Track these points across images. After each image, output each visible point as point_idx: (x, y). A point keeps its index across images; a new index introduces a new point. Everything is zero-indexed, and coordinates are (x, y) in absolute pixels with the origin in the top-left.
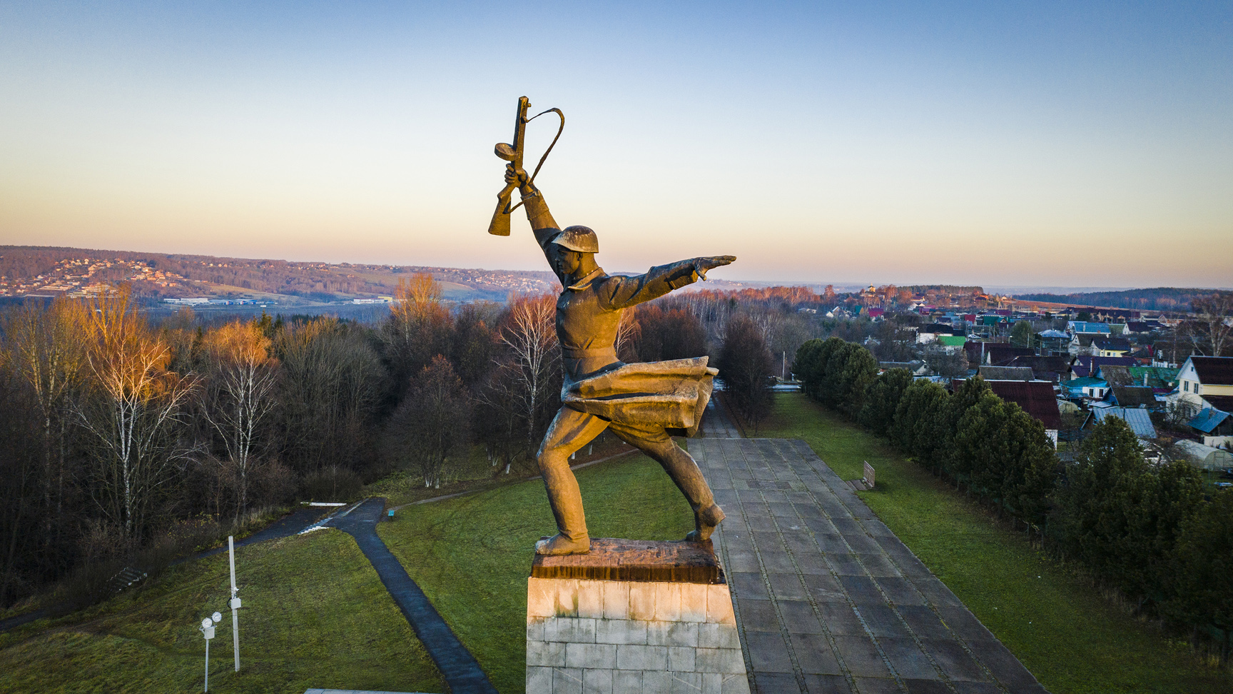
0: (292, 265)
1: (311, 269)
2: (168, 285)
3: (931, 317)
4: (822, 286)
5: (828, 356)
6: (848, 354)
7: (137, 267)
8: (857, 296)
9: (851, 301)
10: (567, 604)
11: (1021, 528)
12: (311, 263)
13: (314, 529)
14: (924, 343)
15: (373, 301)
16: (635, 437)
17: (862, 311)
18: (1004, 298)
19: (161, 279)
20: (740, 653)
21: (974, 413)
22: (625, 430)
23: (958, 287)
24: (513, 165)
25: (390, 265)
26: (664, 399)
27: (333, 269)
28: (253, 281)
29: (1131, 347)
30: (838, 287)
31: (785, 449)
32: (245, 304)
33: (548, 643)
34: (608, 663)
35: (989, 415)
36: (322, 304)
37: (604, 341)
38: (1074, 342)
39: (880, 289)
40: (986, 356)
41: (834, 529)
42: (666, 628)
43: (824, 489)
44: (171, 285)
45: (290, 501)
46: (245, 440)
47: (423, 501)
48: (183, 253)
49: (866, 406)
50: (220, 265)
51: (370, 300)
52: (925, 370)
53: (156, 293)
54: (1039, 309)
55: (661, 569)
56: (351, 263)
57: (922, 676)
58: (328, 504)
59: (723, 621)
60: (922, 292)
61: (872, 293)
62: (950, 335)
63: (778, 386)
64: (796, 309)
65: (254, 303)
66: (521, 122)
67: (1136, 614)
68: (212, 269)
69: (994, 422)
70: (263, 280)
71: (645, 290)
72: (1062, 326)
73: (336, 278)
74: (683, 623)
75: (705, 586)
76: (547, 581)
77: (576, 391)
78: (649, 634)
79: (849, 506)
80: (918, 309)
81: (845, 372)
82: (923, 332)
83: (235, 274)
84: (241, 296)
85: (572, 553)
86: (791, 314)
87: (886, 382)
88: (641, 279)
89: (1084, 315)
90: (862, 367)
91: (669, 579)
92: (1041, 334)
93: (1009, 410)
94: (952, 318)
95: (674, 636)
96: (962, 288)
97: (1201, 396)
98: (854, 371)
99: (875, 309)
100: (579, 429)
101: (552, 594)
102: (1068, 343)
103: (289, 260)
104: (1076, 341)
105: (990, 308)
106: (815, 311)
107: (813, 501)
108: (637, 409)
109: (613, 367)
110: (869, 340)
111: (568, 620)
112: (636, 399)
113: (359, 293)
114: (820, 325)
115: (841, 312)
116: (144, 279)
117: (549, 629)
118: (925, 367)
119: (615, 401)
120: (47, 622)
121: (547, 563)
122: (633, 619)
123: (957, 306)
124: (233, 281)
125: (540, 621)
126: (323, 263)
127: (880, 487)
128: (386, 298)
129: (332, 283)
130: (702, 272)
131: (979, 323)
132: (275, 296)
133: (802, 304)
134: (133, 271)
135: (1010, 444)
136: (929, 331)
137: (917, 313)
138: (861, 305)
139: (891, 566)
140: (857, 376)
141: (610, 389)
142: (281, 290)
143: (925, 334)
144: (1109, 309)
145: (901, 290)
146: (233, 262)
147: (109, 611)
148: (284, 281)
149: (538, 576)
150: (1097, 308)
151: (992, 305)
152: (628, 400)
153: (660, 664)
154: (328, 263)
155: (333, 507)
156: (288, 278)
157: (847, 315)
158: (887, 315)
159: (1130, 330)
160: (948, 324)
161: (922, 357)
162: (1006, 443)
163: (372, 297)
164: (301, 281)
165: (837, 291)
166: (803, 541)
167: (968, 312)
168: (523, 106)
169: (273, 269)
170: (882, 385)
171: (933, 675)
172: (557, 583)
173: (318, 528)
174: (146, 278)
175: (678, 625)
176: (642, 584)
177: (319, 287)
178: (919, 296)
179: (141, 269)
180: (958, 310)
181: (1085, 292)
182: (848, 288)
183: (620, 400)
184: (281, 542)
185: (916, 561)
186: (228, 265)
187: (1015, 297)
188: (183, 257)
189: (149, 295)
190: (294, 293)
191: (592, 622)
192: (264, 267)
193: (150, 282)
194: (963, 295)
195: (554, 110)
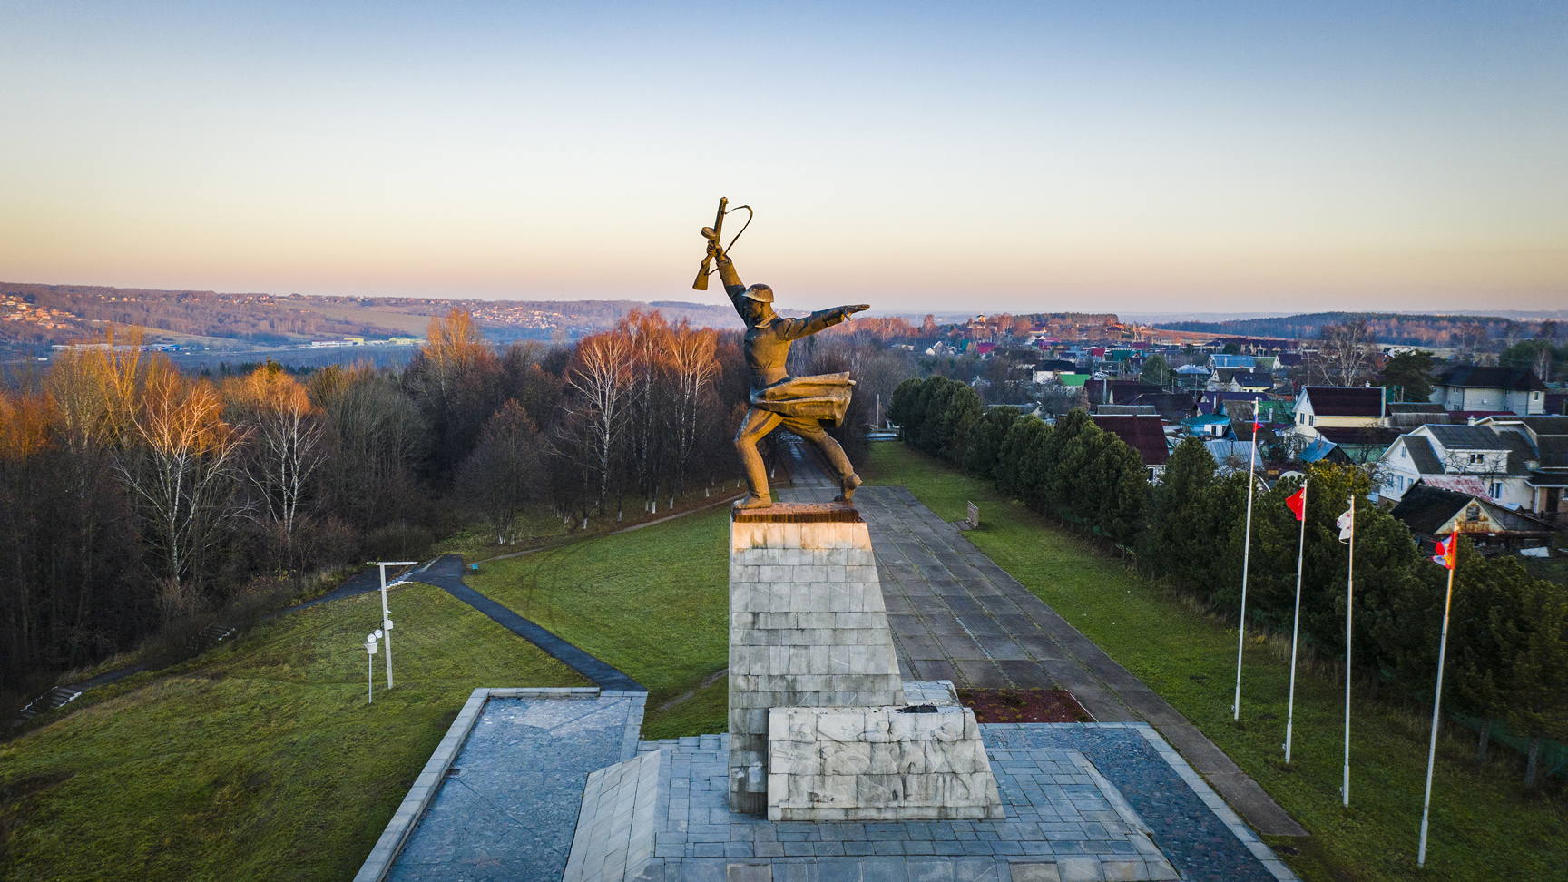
0: (225, 297)
1: (250, 302)
2: (56, 326)
3: (1052, 353)
4: (920, 316)
5: (930, 395)
6: (951, 393)
7: (9, 303)
8: (964, 327)
9: (957, 334)
10: (759, 539)
11: (1118, 554)
12: (249, 295)
13: (396, 584)
14: (1042, 383)
15: (338, 345)
16: (799, 429)
17: (971, 347)
18: (1144, 328)
19: (45, 319)
20: (875, 568)
21: (1076, 444)
22: (792, 424)
23: (1088, 315)
24: (713, 242)
25: (356, 296)
26: (823, 399)
27: (280, 303)
28: (173, 320)
29: (1273, 382)
30: (940, 317)
31: (884, 495)
32: (165, 350)
33: (747, 567)
34: (787, 579)
35: (1089, 446)
36: (269, 349)
37: (779, 362)
38: (1213, 379)
39: (991, 319)
40: (1108, 395)
41: (938, 562)
42: (825, 553)
43: (927, 530)
44: (60, 327)
45: (355, 562)
46: (290, 499)
47: (501, 557)
48: (70, 284)
49: (970, 448)
50: (125, 299)
51: (334, 343)
52: (1040, 413)
53: (40, 338)
54: (1182, 340)
55: (822, 514)
56: (304, 294)
57: (1016, 658)
58: (398, 563)
59: (863, 547)
60: (1043, 322)
61: (982, 323)
62: (1073, 373)
63: (872, 435)
64: (888, 345)
65: (177, 349)
66: (721, 213)
67: (1207, 613)
68: (114, 304)
69: (1093, 452)
70: (185, 318)
71: (808, 328)
72: (1202, 359)
73: (286, 314)
74: (837, 549)
75: (851, 524)
76: (746, 524)
77: (763, 396)
78: (814, 558)
79: (953, 544)
80: (1038, 343)
81: (947, 413)
82: (1040, 370)
83: (147, 311)
84: (160, 340)
85: (760, 507)
86: (884, 350)
87: (990, 421)
88: (806, 320)
89: (1232, 347)
90: (966, 406)
91: (827, 521)
92: (1178, 370)
93: (1108, 440)
94: (1078, 353)
95: (831, 558)
96: (1093, 315)
97: (1318, 429)
98: (958, 411)
99: (986, 343)
100: (764, 422)
101: (749, 533)
102: (1206, 380)
103: (218, 292)
104: (1216, 377)
105: (1125, 340)
106: (912, 348)
107: (916, 541)
108: (805, 407)
109: (785, 380)
110: (977, 382)
111: (761, 550)
112: (804, 400)
113: (318, 333)
114: (919, 364)
115: (943, 348)
116: (21, 320)
117: (747, 557)
118: (1040, 409)
119: (790, 402)
120: (149, 674)
121: (744, 513)
122: (804, 548)
123: (1085, 338)
124: (145, 321)
125: (741, 551)
126: (266, 295)
127: (983, 527)
128: (355, 340)
129: (281, 320)
130: (848, 315)
131: (1108, 358)
132: (205, 340)
133: (895, 339)
134: (6, 308)
135: (1107, 473)
136: (1046, 369)
137: (1035, 348)
138: (969, 339)
139: (991, 588)
140: (960, 417)
141: (786, 394)
142: (211, 330)
143: (1042, 372)
144: (1262, 339)
145: (1017, 320)
146: (143, 295)
147: (211, 661)
148: (216, 320)
149: (740, 521)
150: (1249, 338)
151: (1129, 337)
152: (799, 401)
153: (822, 579)
154: (271, 294)
155: (403, 566)
156: (220, 316)
157: (951, 352)
158: (998, 350)
159: (1282, 363)
160: (1072, 361)
161: (1039, 399)
162: (1103, 471)
163: (337, 339)
164: (238, 319)
165: (938, 322)
166: (907, 572)
167: (1098, 346)
168: (723, 203)
169: (199, 304)
170: (986, 422)
171: (1024, 658)
172: (753, 525)
173: (400, 583)
174: (24, 318)
175: (834, 550)
176: (809, 524)
177: (264, 326)
178: (1039, 327)
179: (15, 306)
180: (1087, 343)
181: (1241, 319)
182: (953, 318)
183: (793, 401)
184: (363, 598)
185: (1015, 583)
186: (136, 298)
187: (1157, 326)
188: (72, 289)
189: (30, 341)
190: (231, 335)
191: (776, 551)
192: (185, 301)
193: (30, 323)
194: (1093, 324)
195: (745, 207)
